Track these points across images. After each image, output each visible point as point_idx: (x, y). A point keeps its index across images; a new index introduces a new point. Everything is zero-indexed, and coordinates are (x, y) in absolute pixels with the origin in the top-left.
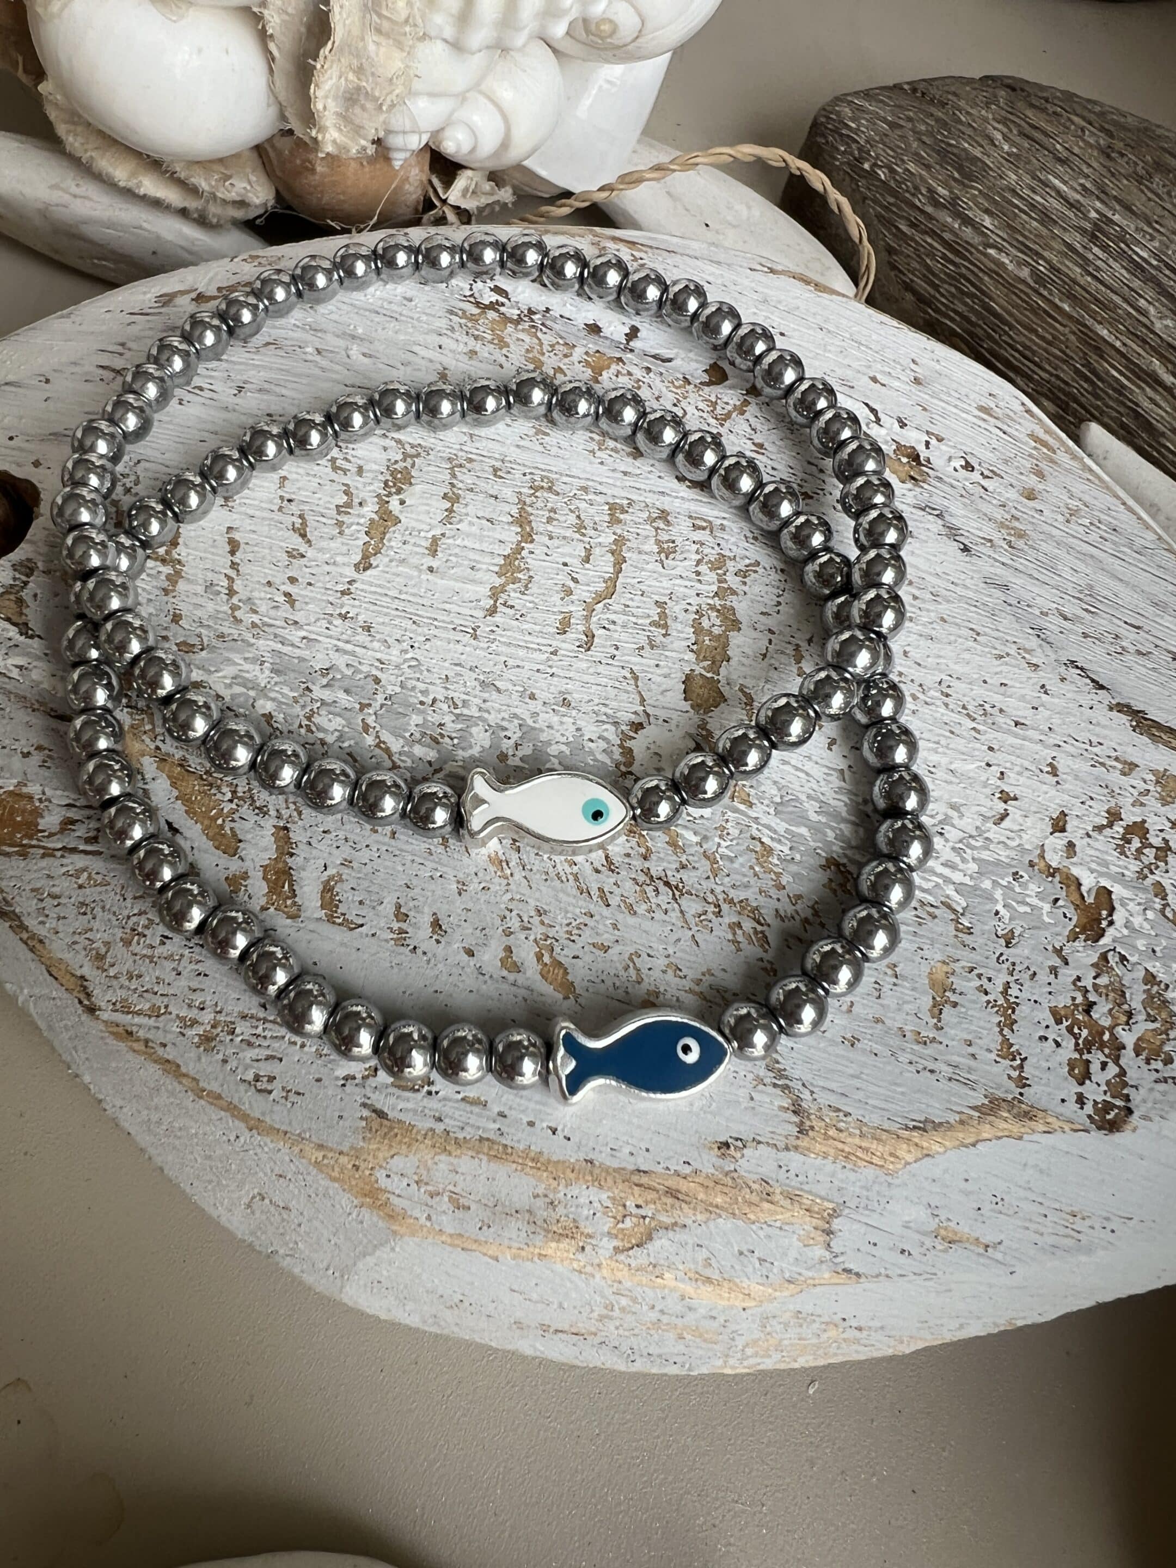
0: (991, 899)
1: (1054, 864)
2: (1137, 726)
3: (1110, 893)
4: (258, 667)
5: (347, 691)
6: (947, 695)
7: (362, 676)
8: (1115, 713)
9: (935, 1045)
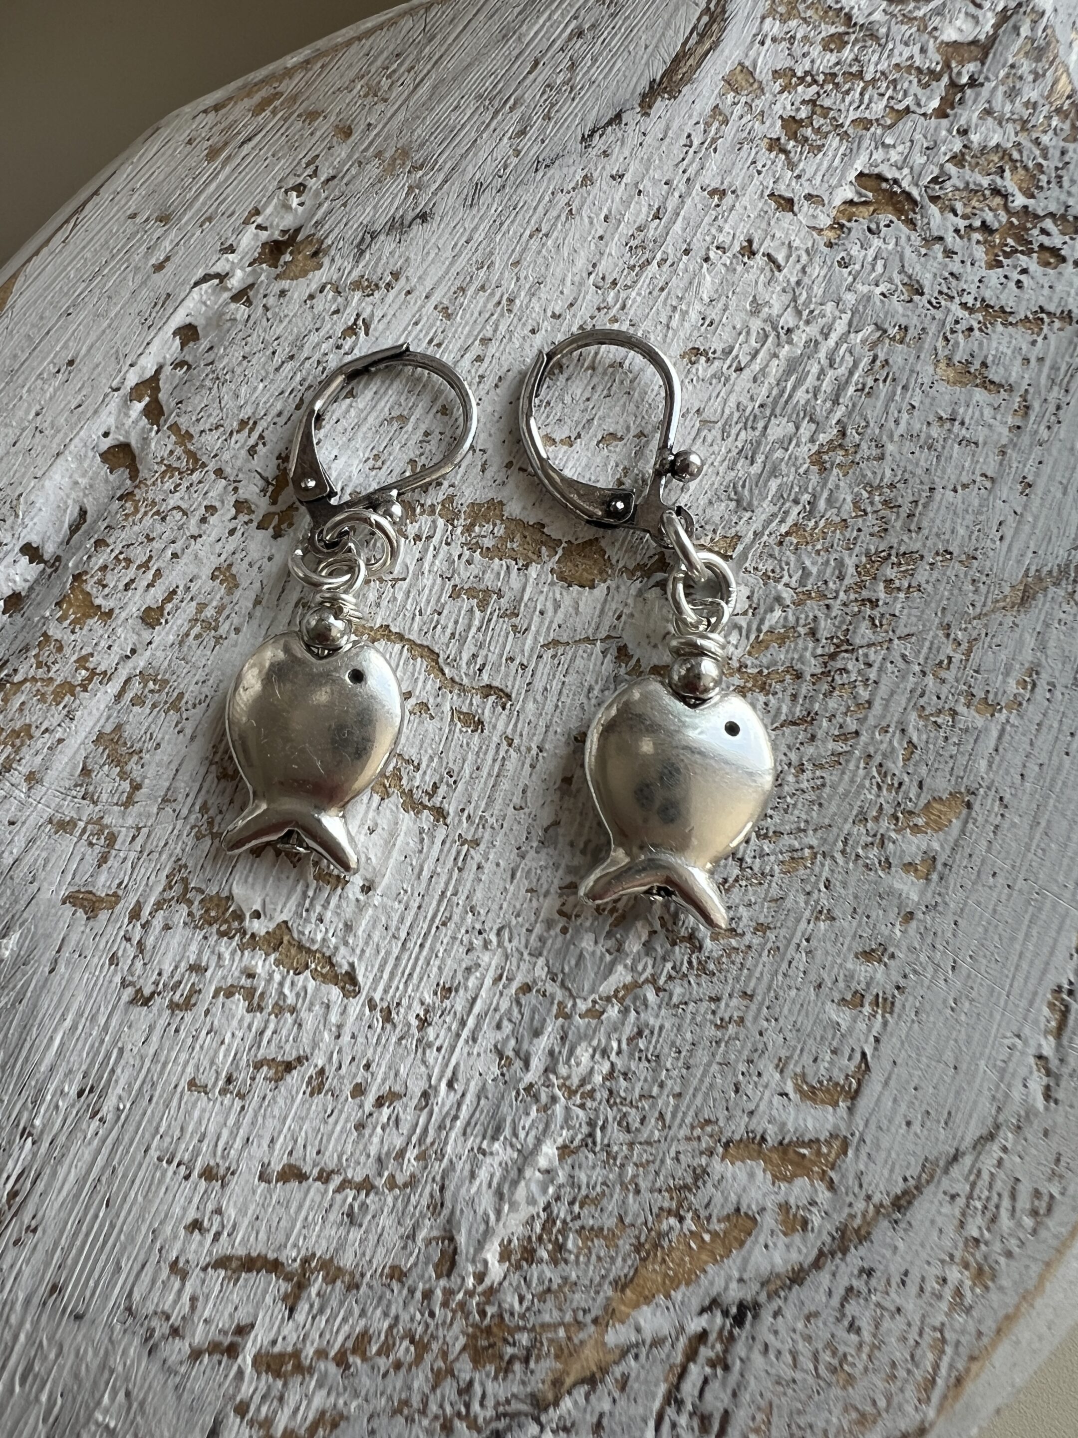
0: (868, 298)
1: (829, 222)
2: (669, 93)
3: (861, 175)
4: (488, 1160)
5: (537, 1033)
6: (614, 283)
7: (515, 1010)
8: (652, 112)
9: (1029, 397)
